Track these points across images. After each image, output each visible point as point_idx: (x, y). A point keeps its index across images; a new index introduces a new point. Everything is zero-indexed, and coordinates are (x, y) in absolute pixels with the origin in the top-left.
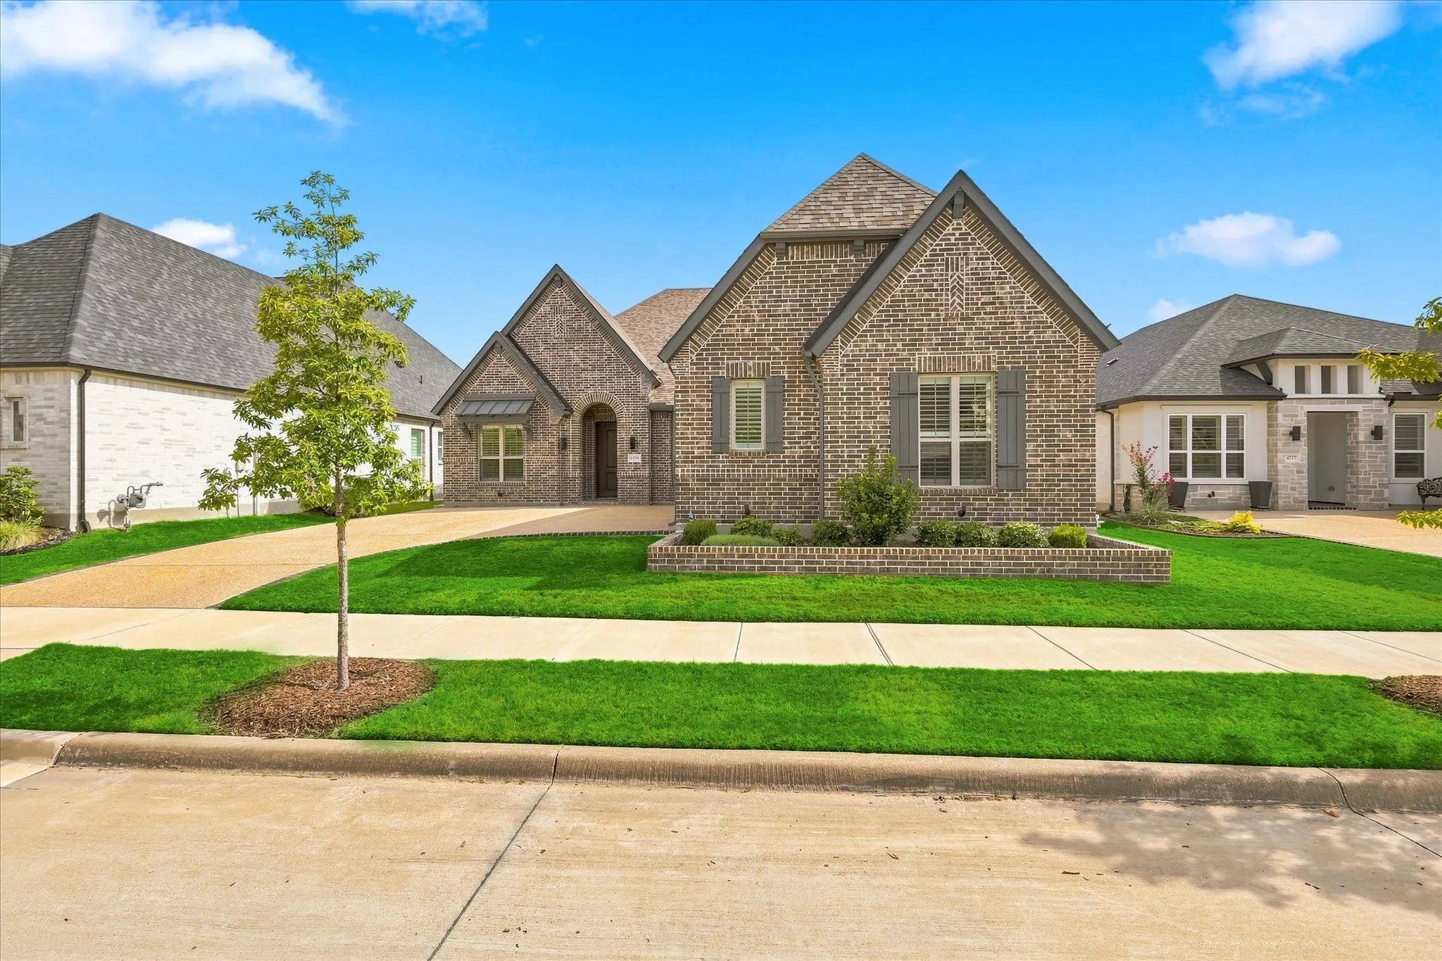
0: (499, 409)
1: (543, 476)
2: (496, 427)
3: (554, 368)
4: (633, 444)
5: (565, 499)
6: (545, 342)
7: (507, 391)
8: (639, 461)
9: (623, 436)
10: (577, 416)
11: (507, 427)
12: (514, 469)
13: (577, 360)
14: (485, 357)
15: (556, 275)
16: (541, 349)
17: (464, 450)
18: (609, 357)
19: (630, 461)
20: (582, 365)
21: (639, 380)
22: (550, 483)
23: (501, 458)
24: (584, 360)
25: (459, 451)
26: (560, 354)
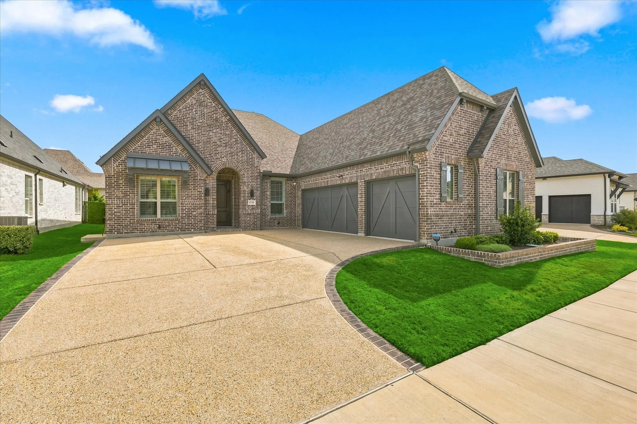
0: (153, 165)
1: (194, 213)
2: (153, 178)
3: (199, 142)
4: (252, 195)
5: (207, 228)
6: (192, 123)
7: (165, 154)
8: (255, 204)
9: (245, 189)
10: (215, 175)
11: (164, 179)
12: (170, 209)
13: (215, 139)
14: (148, 126)
15: (203, 80)
16: (189, 128)
17: (126, 195)
18: (236, 141)
19: (249, 204)
20: (218, 143)
21: (254, 156)
22: (199, 218)
23: (159, 201)
24: (220, 139)
25: (121, 195)
26: (203, 133)
